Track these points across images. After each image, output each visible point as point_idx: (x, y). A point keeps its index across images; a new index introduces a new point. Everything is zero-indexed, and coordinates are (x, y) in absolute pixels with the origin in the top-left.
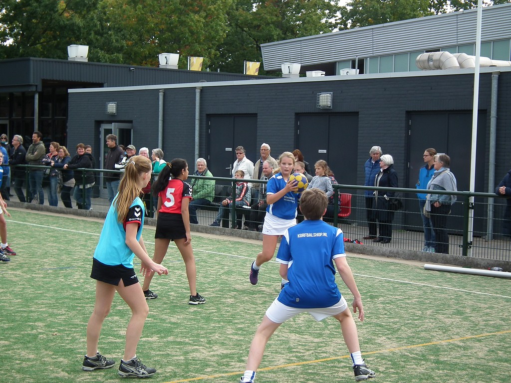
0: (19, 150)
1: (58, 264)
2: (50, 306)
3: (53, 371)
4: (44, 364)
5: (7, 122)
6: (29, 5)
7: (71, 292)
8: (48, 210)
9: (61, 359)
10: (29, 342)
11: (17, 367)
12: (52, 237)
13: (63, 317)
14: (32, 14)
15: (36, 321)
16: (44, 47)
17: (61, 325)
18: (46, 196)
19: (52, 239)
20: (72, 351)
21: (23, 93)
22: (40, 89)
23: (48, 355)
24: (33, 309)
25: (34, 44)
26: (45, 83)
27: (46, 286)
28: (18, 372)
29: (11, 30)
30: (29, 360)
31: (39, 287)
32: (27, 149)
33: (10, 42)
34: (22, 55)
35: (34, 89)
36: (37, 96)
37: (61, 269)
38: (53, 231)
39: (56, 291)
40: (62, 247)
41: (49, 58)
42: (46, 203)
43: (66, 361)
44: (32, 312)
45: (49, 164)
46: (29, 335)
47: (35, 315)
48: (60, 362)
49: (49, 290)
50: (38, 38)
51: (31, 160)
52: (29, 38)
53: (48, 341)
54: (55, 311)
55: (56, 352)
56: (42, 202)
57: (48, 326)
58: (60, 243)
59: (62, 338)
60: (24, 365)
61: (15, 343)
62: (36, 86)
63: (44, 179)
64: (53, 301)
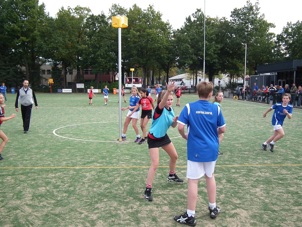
0: (287, 89)
1: (297, 124)
2: (292, 137)
3: (290, 156)
4: (288, 154)
5: (285, 81)
6: (294, 43)
7: (300, 133)
8: (297, 108)
9: (294, 153)
10: (284, 147)
11: (279, 154)
12: (297, 116)
13: (296, 140)
14: (295, 46)
15: (287, 141)
16: (299, 56)
17: (295, 143)
18: (296, 103)
19: (296, 116)
20: (297, 151)
21: (291, 71)
22: (296, 70)
23: (289, 151)
24: (287, 137)
25: (296, 55)
26: (298, 68)
27: (292, 131)
28: (279, 155)
29: (288, 52)
30: (283, 152)
31: (290, 131)
32: (290, 89)
33: (288, 56)
34: (292, 59)
35: (294, 70)
36: (295, 72)
37: (298, 126)
38: (297, 114)
39: (295, 132)
40: (300, 119)
41: (301, 59)
42: (296, 105)
43: (295, 154)
44: (286, 138)
45: (297, 93)
46: (284, 145)
47: (287, 139)
48: (293, 154)
49: (293, 132)
50: (297, 54)
51: (292, 92)
52: (294, 54)
53: (290, 147)
54: (294, 138)
55: (292, 151)
56: (295, 105)
57: (291, 143)
58: (299, 118)
59: (295, 147)
60: (281, 153)
61: (279, 147)
62: (295, 69)
63: (296, 98)
64: (294, 135)
